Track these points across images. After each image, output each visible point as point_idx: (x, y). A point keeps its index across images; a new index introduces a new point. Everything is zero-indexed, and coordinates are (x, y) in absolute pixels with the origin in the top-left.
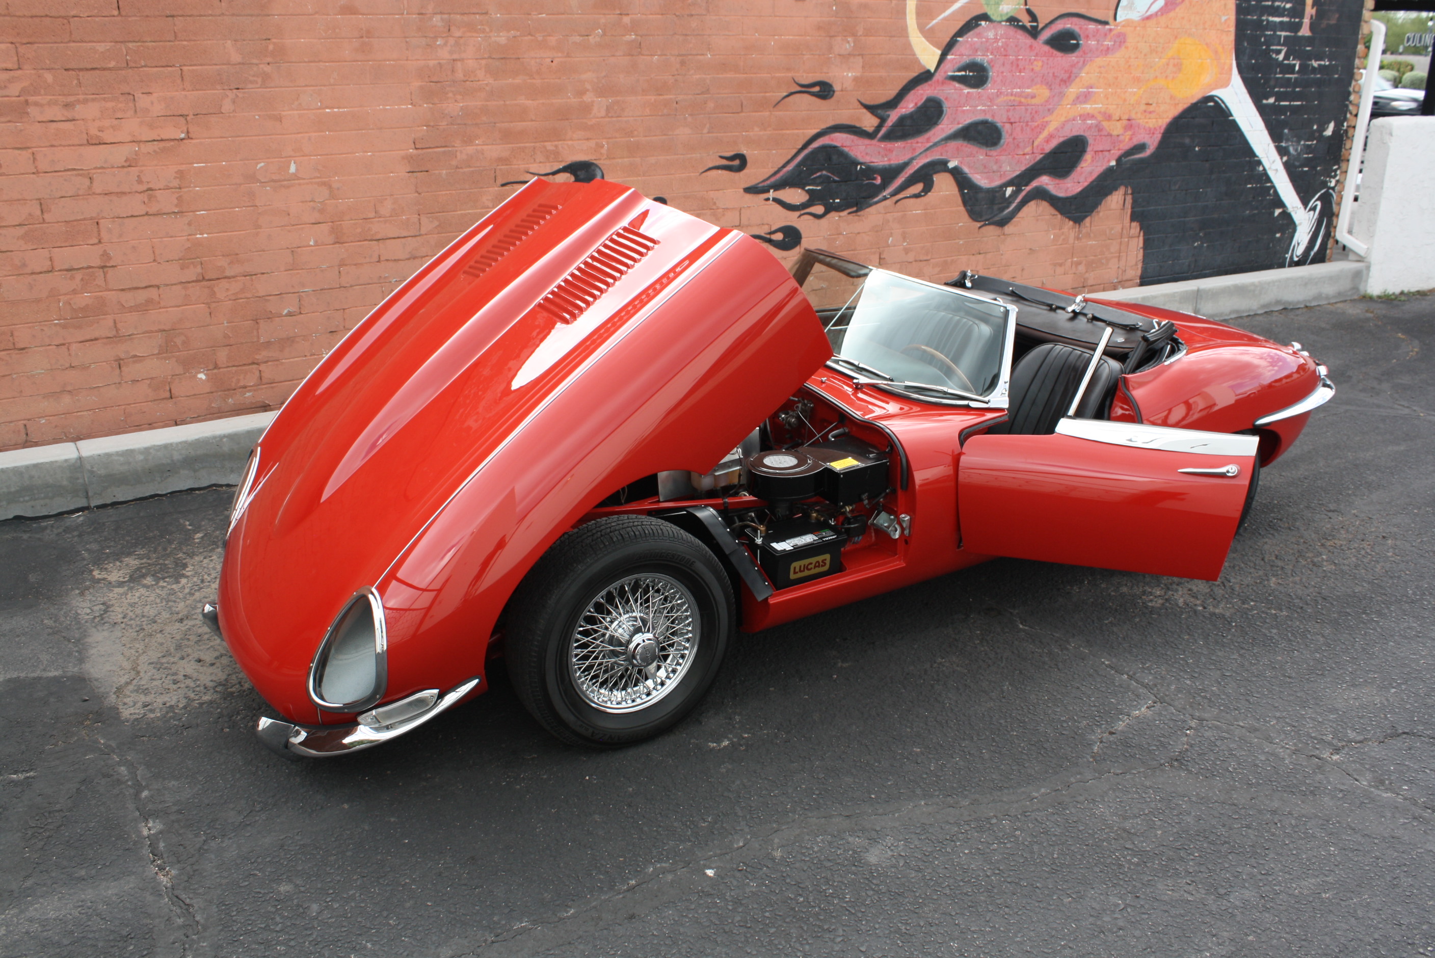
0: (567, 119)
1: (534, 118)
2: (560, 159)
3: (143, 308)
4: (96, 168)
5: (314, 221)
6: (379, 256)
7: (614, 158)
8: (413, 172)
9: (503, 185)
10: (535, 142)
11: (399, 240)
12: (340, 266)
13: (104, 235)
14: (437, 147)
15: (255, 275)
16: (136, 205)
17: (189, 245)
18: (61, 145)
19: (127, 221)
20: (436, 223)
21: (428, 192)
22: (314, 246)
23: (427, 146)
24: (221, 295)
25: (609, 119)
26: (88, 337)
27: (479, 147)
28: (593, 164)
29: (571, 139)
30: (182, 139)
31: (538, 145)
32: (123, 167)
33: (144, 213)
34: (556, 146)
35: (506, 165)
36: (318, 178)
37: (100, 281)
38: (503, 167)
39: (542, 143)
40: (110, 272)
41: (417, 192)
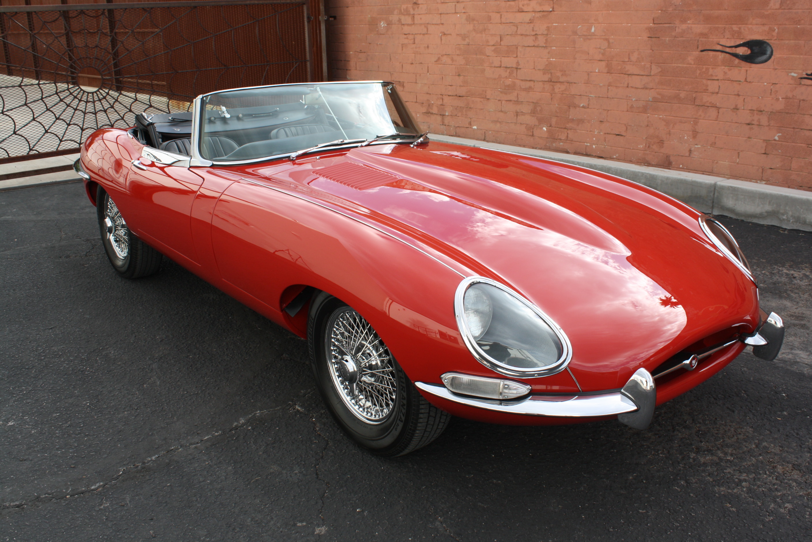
0: (750, 10)
1: (726, 8)
2: (742, 37)
3: (528, 90)
4: (519, 23)
5: (599, 59)
6: (628, 84)
7: (782, 40)
8: (651, 37)
9: (702, 51)
10: (726, 25)
11: (638, 77)
12: (609, 86)
13: (519, 54)
14: (666, 24)
15: (572, 83)
16: (530, 41)
17: (547, 63)
18: (509, 12)
19: (527, 48)
20: (660, 70)
21: (657, 50)
22: (598, 72)
23: (660, 22)
24: (557, 90)
25: (782, 11)
26: (508, 99)
27: (690, 26)
28: (765, 42)
29: (751, 24)
30: (551, 11)
31: (727, 26)
32: (528, 23)
33: (533, 45)
34: (740, 28)
35: (705, 38)
36: (605, 36)
37: (515, 75)
38: (703, 39)
39: (731, 26)
40: (519, 71)
41: (651, 49)
